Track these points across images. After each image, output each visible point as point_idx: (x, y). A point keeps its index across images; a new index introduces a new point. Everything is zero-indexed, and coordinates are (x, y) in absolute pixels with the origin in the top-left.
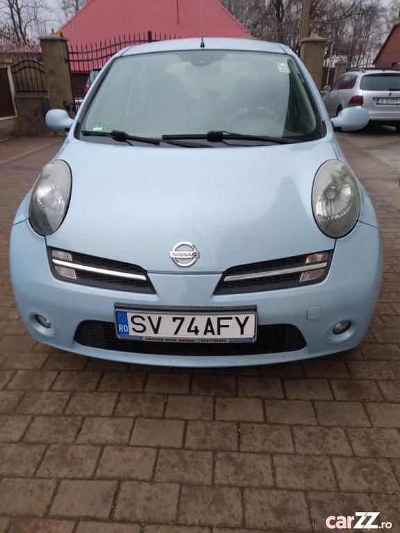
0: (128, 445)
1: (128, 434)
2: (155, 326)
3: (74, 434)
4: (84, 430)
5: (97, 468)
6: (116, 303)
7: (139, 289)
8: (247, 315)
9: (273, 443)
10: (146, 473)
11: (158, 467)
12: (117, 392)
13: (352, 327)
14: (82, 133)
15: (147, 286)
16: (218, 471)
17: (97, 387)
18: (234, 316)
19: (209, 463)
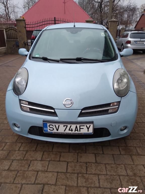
0: (47, 171)
1: (47, 167)
2: (57, 128)
3: (27, 167)
4: (31, 165)
5: (35, 180)
6: (43, 120)
7: (51, 115)
8: (90, 125)
9: (99, 170)
10: (53, 182)
11: (57, 180)
12: (43, 151)
13: (127, 129)
14: (32, 58)
15: (54, 114)
16: (79, 181)
17: (36, 149)
18: (85, 125)
19: (76, 178)
